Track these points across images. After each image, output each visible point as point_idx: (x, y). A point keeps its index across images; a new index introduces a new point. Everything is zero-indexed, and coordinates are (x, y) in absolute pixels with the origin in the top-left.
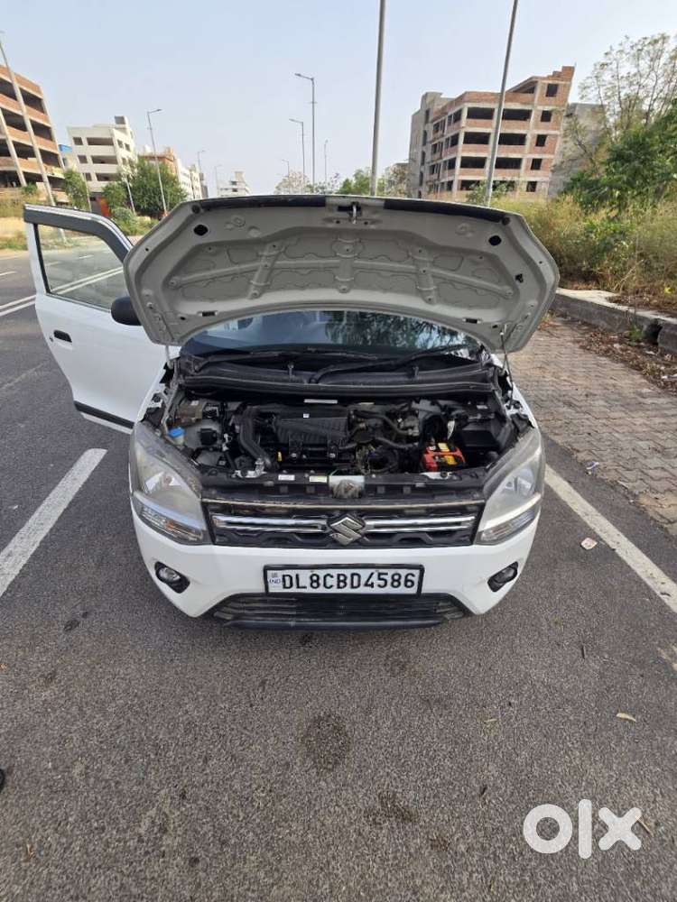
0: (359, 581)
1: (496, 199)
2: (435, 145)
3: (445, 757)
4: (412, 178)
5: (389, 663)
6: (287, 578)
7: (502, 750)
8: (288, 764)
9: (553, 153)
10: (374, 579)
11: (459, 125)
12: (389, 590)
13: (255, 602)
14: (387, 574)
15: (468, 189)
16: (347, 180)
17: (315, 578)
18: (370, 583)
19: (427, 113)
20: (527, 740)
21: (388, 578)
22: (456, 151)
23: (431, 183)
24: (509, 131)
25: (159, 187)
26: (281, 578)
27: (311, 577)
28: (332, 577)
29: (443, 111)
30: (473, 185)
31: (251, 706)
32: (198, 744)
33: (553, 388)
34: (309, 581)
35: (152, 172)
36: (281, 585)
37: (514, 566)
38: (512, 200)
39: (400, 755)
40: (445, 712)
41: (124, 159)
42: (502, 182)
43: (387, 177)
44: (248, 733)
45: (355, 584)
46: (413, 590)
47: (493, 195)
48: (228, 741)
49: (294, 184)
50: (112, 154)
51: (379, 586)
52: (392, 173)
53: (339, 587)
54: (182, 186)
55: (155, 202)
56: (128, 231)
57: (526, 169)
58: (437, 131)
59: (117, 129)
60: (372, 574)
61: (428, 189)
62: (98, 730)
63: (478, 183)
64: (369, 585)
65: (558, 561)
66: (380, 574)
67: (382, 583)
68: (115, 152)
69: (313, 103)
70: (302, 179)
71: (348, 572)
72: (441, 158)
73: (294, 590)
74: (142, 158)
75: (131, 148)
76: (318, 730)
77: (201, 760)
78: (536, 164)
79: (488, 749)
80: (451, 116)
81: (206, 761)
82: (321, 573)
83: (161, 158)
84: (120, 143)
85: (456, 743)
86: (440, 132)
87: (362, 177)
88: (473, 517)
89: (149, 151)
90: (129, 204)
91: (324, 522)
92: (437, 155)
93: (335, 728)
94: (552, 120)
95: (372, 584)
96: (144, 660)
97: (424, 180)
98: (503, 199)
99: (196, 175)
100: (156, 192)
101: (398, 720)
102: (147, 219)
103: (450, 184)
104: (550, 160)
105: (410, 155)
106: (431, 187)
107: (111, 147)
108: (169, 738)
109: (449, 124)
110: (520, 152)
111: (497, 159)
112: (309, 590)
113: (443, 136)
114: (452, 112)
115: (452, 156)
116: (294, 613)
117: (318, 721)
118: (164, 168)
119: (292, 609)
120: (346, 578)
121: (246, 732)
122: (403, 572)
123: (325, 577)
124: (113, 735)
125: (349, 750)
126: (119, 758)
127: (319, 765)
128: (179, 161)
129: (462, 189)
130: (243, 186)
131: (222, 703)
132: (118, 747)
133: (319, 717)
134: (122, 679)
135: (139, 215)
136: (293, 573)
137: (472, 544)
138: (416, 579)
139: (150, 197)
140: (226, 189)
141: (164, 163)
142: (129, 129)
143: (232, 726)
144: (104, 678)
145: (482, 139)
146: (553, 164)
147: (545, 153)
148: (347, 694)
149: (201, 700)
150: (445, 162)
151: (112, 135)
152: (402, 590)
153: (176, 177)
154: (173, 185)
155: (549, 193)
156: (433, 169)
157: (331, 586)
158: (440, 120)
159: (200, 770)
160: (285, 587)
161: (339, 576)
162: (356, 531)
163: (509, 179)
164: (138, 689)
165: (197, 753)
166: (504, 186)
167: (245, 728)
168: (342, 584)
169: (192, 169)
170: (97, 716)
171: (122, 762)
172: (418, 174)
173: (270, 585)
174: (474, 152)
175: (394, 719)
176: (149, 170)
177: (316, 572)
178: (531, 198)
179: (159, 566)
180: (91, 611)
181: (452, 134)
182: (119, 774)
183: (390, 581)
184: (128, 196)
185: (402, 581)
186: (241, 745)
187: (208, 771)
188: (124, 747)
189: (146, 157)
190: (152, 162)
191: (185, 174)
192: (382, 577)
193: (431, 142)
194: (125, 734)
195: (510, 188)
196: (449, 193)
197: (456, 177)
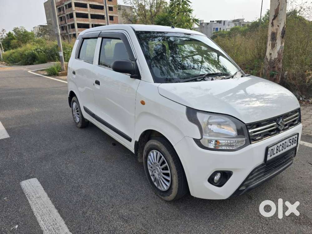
0: (286, 145)
2: (61, 18)
11: (72, 9)
17: (278, 148)
22: (73, 21)
24: (96, 13)
26: (270, 152)
34: (276, 150)
51: (290, 146)
52: (38, 29)
53: (282, 150)
58: (60, 11)
66: (290, 140)
67: (290, 144)
71: (284, 142)
72: (66, 23)
80: (66, 5)
86: (62, 12)
91: (276, 123)
94: (114, 10)
103: (75, 35)
105: (47, 21)
106: (64, 37)
109: (66, 8)
110: (104, 22)
112: (276, 155)
113: (64, 13)
114: (66, 3)
115: (72, 23)
122: (294, 137)
123: (280, 146)
136: (273, 147)
138: (296, 139)
145: (85, 16)
150: (69, 25)
156: (63, 28)
158: (60, 6)
161: (282, 144)
173: (268, 156)
174: (82, 21)
181: (69, 13)
185: (294, 141)
197: (77, 32)
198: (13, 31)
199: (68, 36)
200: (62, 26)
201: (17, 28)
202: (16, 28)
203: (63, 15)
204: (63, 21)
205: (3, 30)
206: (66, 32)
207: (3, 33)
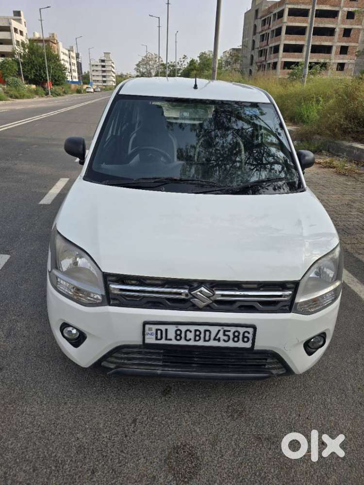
0: (210, 336)
1: (312, 77)
2: (263, 35)
3: (273, 478)
4: (244, 60)
5: (230, 411)
6: (159, 332)
7: (317, 474)
8: (154, 477)
9: (357, 43)
10: (221, 335)
11: (282, 20)
12: (231, 344)
13: (133, 353)
14: (229, 331)
15: (289, 68)
16: (192, 61)
17: (178, 332)
18: (217, 338)
19: (257, 11)
20: (335, 468)
21: (231, 334)
22: (280, 40)
23: (259, 64)
24: (321, 26)
25: (44, 63)
26: (154, 331)
27: (176, 331)
28: (191, 332)
29: (269, 11)
30: (293, 66)
31: (126, 436)
32: (87, 460)
33: (358, 220)
34: (174, 335)
35: (40, 51)
36: (154, 337)
37: (323, 335)
38: (325, 77)
39: (238, 474)
40: (273, 447)
41: (18, 42)
42: (317, 63)
43: (224, 59)
44: (124, 455)
45: (207, 338)
46: (248, 345)
47: (308, 73)
48: (109, 460)
49: (150, 62)
50: (9, 38)
51: (224, 341)
52: (228, 55)
53: (195, 340)
54: (62, 62)
55: (40, 74)
56: (18, 95)
57: (336, 54)
58: (264, 25)
59: (14, 20)
60: (219, 331)
61: (257, 68)
62: (12, 449)
63: (297, 64)
64: (217, 340)
65: (361, 345)
66: (225, 331)
67: (226, 338)
68: (11, 36)
69: (168, 4)
70: (157, 59)
71: (202, 328)
72: (267, 44)
73: (163, 342)
74: (32, 41)
75: (24, 34)
76: (177, 455)
77: (90, 472)
78: (344, 50)
79: (306, 473)
80: (275, 14)
81: (93, 472)
82: (183, 328)
83: (47, 41)
84: (16, 30)
85: (282, 468)
86: (267, 26)
87: (205, 57)
88: (291, 292)
89: (38, 35)
90: (19, 75)
91: (187, 291)
92: (265, 42)
93: (190, 454)
94: (356, 18)
95: (219, 338)
96: (45, 402)
97: (254, 62)
98: (318, 77)
99: (73, 55)
100: (42, 67)
101: (237, 450)
102: (34, 86)
103: (275, 64)
104: (354, 47)
105: (243, 42)
106: (259, 67)
107: (9, 33)
108: (65, 456)
109: (274, 20)
110: (330, 41)
111: (312, 46)
112: (174, 342)
113: (269, 28)
114: (276, 11)
115: (277, 44)
116: (161, 363)
117: (176, 449)
118: (49, 48)
119: (159, 360)
120: (200, 333)
121: (123, 454)
122: (242, 330)
123: (186, 332)
124: (23, 453)
125: (200, 469)
126: (28, 468)
127: (178, 479)
128: (60, 44)
129: (284, 68)
130: (110, 63)
131: (104, 433)
132: (27, 460)
133: (177, 446)
134: (29, 415)
135: (27, 84)
136: (163, 327)
137: (290, 313)
138: (250, 336)
139: (37, 70)
140: (97, 66)
141: (49, 45)
142: (23, 20)
143: (112, 450)
144: (15, 413)
145: (301, 31)
146: (357, 50)
147: (350, 42)
148: (198, 431)
149: (88, 431)
150: (271, 48)
151: (10, 24)
152: (241, 344)
153: (58, 55)
154: (55, 62)
155: (355, 72)
156: (262, 53)
157: (190, 339)
158: (267, 17)
159: (89, 479)
160: (157, 339)
161: (196, 331)
162: (209, 297)
163: (322, 61)
164: (41, 422)
165: (86, 467)
166: (318, 66)
167: (122, 451)
168: (197, 338)
169: (70, 50)
170: (11, 439)
171: (31, 470)
172: (249, 57)
173: (146, 337)
174: (293, 40)
175: (234, 450)
176: (37, 50)
177: (180, 327)
178: (340, 75)
179: (64, 326)
180: (3, 368)
181: (277, 27)
182: (29, 479)
183: (232, 337)
184: (19, 69)
185: (241, 337)
186: (119, 462)
187: (95, 480)
188: (32, 461)
189: (35, 40)
190: (40, 44)
191: (64, 54)
192: (227, 333)
193: (260, 33)
194: (32, 452)
195: (323, 68)
196: (274, 71)
197: (280, 59)
198: (198, 57)
199: (265, 66)
200: (262, 49)
201: (205, 53)
202: (203, 53)
203: (266, 32)
204: (264, 41)
205: (185, 57)
206: (264, 60)
207: (184, 61)
